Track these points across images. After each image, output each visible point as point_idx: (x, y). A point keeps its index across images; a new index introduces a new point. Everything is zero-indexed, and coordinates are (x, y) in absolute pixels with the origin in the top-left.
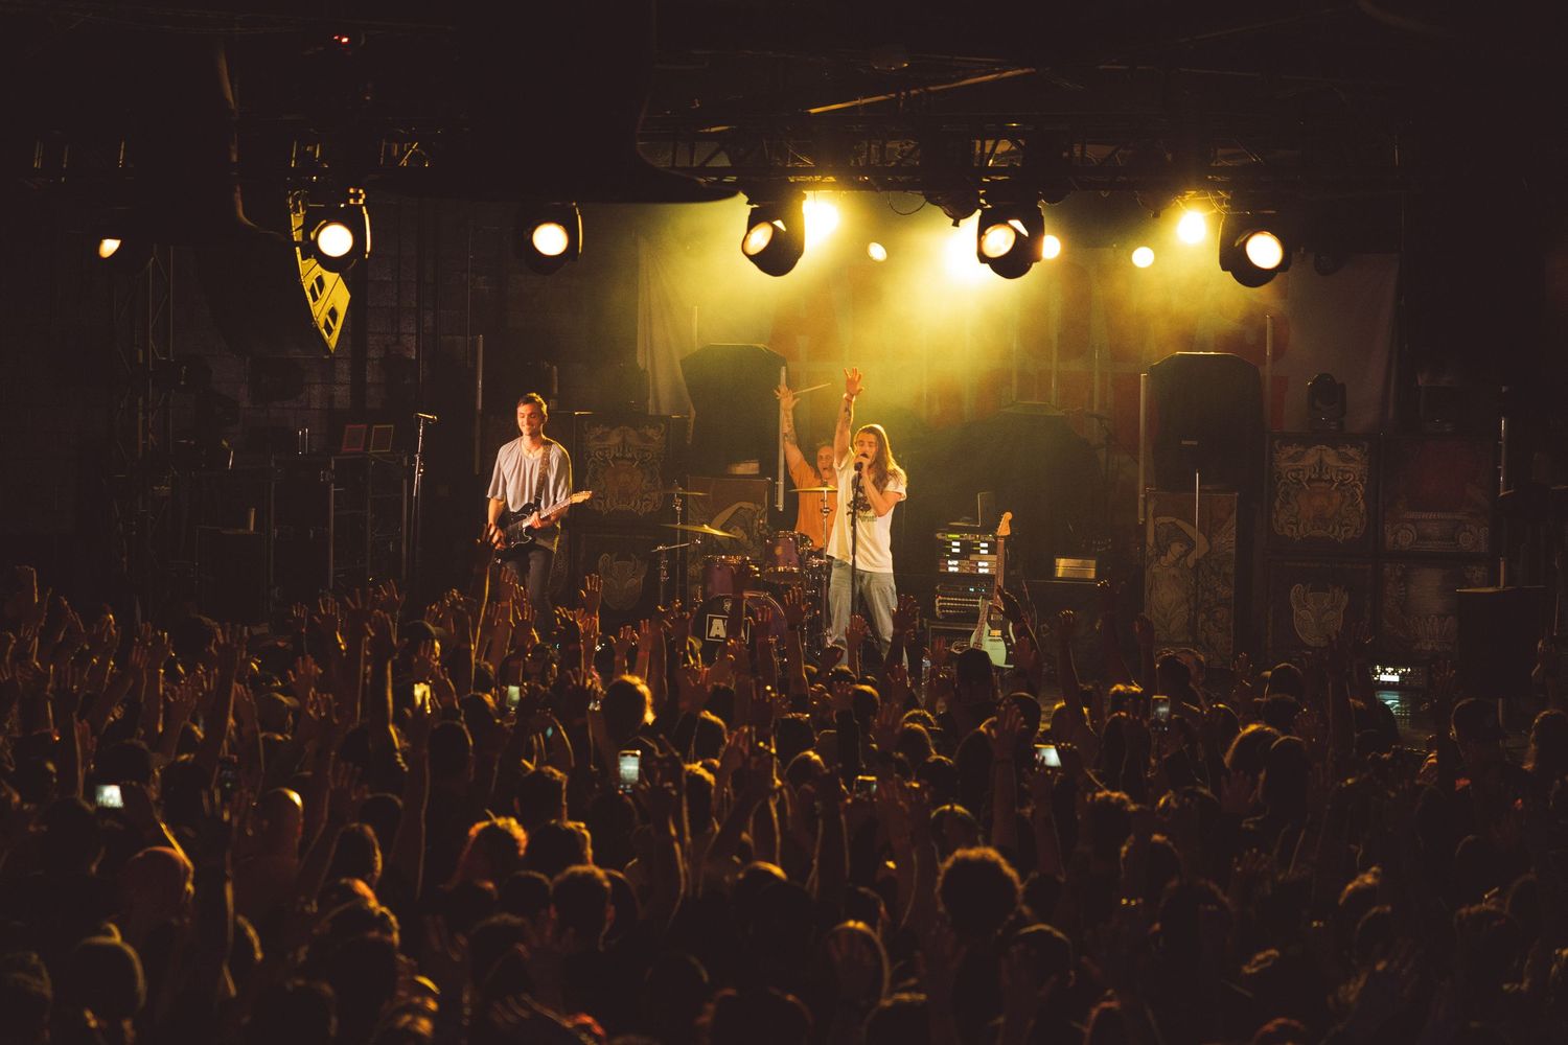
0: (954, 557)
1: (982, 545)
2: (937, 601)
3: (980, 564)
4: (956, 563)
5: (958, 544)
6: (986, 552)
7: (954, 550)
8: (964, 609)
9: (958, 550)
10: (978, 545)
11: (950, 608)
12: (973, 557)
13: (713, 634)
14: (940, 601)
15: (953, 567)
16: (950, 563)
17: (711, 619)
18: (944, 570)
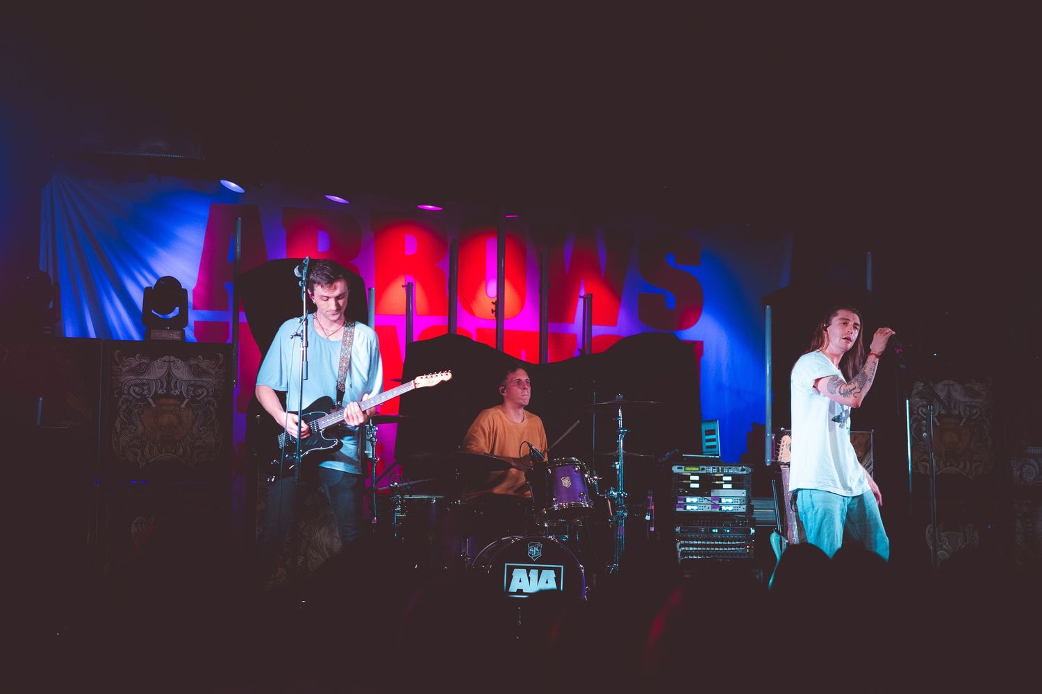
0: (694, 493)
1: (725, 478)
2: (678, 544)
3: (724, 501)
4: (695, 500)
5: (697, 478)
6: (730, 486)
7: (693, 486)
8: (708, 553)
9: (697, 486)
10: (720, 479)
11: (692, 553)
12: (715, 493)
13: (513, 588)
14: (681, 546)
15: (693, 504)
16: (688, 500)
17: (511, 570)
18: (681, 510)
